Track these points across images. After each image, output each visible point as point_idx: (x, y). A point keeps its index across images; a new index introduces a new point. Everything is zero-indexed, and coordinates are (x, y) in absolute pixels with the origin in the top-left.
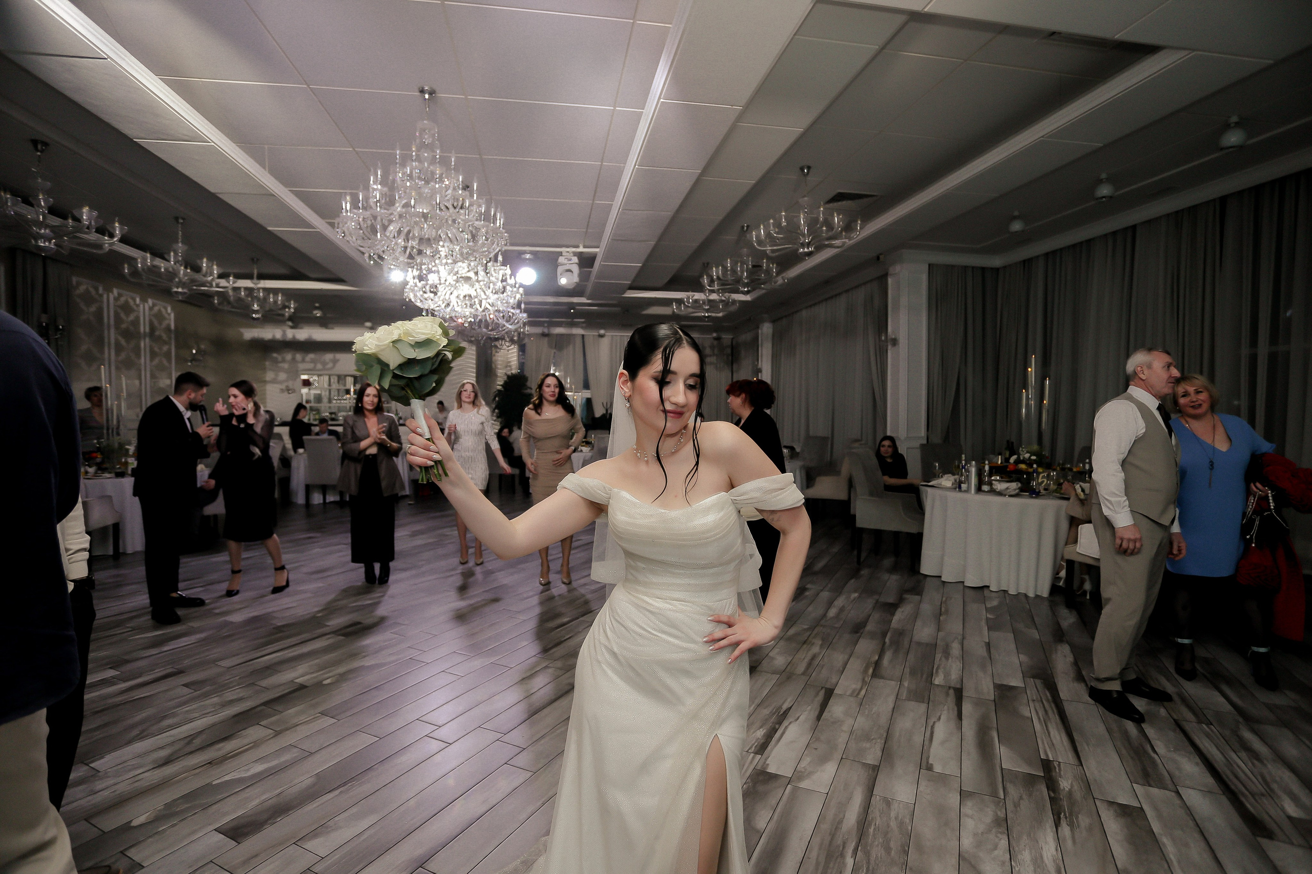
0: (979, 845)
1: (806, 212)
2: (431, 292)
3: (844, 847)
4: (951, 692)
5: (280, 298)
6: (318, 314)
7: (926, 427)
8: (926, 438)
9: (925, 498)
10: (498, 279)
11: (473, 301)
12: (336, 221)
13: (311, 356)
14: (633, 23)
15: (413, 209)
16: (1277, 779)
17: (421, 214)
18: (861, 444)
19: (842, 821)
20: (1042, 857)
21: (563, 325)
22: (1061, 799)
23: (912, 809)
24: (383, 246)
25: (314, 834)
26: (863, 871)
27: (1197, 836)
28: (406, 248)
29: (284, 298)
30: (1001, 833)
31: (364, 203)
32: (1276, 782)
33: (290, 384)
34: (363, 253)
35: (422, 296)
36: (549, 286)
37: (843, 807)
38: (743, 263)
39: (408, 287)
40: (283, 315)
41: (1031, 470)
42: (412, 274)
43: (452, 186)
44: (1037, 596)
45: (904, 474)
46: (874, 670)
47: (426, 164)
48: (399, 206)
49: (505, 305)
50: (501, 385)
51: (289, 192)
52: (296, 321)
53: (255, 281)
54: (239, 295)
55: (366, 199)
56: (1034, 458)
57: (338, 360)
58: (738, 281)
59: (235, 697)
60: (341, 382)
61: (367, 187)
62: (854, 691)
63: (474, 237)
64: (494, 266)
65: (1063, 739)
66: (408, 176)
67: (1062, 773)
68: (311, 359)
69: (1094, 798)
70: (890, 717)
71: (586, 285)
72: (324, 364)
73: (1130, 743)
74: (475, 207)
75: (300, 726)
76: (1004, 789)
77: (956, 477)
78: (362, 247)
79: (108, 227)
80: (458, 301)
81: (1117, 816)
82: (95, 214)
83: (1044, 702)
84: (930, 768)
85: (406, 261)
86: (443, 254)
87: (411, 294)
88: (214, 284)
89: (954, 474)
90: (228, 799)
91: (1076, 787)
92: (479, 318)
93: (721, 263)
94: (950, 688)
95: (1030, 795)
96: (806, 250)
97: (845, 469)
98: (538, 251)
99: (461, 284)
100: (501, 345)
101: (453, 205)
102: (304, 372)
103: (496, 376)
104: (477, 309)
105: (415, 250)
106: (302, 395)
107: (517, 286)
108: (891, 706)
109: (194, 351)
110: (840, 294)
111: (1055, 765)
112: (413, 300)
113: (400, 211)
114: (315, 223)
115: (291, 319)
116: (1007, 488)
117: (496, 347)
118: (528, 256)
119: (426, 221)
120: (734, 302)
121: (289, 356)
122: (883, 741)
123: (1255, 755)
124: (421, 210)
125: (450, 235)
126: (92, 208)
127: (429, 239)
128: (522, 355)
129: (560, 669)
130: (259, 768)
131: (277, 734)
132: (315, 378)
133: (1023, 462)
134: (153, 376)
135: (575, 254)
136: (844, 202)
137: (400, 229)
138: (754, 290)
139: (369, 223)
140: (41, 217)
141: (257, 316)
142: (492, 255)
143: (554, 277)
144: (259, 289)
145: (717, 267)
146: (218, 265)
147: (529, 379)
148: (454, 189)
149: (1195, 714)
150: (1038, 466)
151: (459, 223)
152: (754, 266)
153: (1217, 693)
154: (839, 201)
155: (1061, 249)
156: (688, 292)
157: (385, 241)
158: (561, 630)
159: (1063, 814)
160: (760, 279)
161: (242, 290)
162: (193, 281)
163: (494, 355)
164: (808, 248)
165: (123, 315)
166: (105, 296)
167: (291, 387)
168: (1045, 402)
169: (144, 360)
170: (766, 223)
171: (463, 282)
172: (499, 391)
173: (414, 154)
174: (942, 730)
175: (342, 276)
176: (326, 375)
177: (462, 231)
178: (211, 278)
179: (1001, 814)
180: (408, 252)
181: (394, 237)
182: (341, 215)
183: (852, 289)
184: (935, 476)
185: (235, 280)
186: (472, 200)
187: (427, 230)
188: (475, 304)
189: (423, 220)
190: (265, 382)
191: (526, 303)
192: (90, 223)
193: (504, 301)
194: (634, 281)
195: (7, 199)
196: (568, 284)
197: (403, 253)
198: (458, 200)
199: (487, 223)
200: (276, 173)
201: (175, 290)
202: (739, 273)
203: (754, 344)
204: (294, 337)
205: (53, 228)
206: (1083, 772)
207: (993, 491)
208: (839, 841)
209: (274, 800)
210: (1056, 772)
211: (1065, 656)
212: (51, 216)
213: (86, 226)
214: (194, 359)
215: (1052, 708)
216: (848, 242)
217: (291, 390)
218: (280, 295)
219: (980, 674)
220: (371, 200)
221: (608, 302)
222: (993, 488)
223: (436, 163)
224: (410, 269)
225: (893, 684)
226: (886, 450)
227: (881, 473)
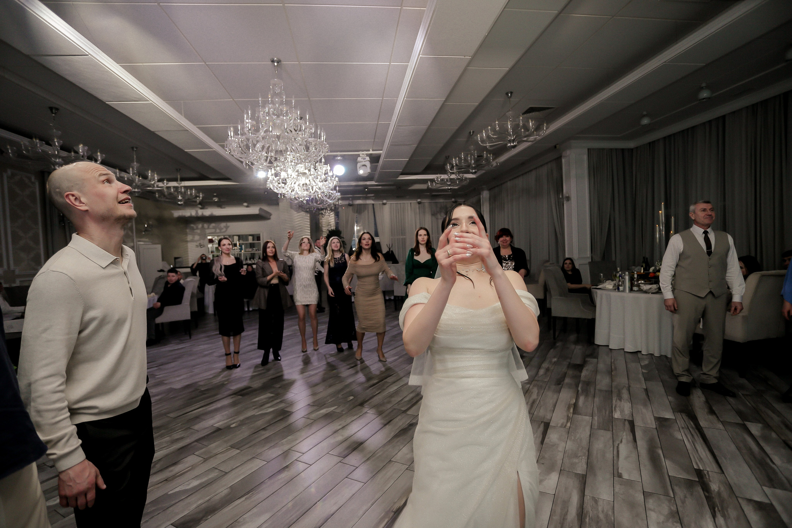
1: (511, 121)
2: (283, 183)
4: (627, 423)
5: (194, 192)
6: (216, 199)
7: (590, 251)
8: (591, 258)
9: (595, 296)
10: (322, 173)
11: (308, 187)
12: (225, 144)
13: (213, 225)
14: (401, 8)
15: (271, 133)
17: (276, 136)
18: (550, 264)
19: (567, 514)
21: (361, 199)
22: (713, 497)
23: (612, 505)
24: (254, 157)
28: (267, 157)
29: (196, 191)
30: (675, 522)
31: (241, 131)
33: (202, 242)
34: (242, 162)
35: (277, 186)
36: (352, 175)
37: (566, 504)
38: (471, 155)
39: (269, 181)
40: (196, 202)
42: (271, 173)
43: (293, 118)
45: (580, 281)
46: (574, 409)
47: (277, 105)
48: (262, 132)
49: (327, 188)
51: (196, 128)
52: (204, 204)
53: (179, 182)
54: (170, 191)
55: (243, 128)
57: (229, 226)
58: (469, 166)
59: (179, 437)
61: (243, 121)
62: (562, 424)
63: (307, 149)
64: (320, 165)
66: (267, 113)
67: (711, 479)
68: (213, 227)
69: (737, 497)
70: (589, 441)
71: (375, 174)
72: (221, 229)
73: (755, 457)
74: (308, 129)
75: (219, 455)
76: (673, 490)
77: (614, 282)
78: (242, 158)
79: (94, 156)
80: (299, 187)
81: (755, 510)
82: (86, 148)
83: (690, 428)
84: (620, 476)
85: (267, 165)
86: (289, 160)
87: (271, 185)
88: (155, 186)
89: (613, 280)
90: (177, 504)
91: (722, 489)
92: (312, 197)
93: (458, 156)
94: (625, 420)
95: (692, 495)
96: (512, 144)
97: (541, 280)
98: (345, 155)
99: (300, 178)
100: (325, 212)
101: (295, 130)
102: (209, 235)
103: (322, 231)
104: (311, 192)
105: (273, 158)
106: (209, 248)
107: (334, 176)
108: (589, 433)
109: (146, 226)
110: (531, 171)
111: (705, 473)
112: (272, 189)
113: (263, 135)
114: (212, 146)
115: (200, 203)
116: (650, 289)
117: (322, 214)
118: (339, 158)
119: (279, 140)
120: (466, 179)
121: (200, 226)
122: (586, 458)
124: (275, 134)
125: (293, 148)
126: (84, 145)
127: (281, 151)
128: (337, 218)
130: (195, 483)
131: (205, 460)
135: (367, 155)
136: (533, 113)
137: (263, 145)
138: (478, 170)
139: (245, 143)
140: (56, 152)
141: (181, 203)
142: (319, 159)
143: (356, 170)
144: (181, 187)
145: (455, 158)
146: (157, 174)
147: (342, 232)
148: (295, 119)
151: (298, 140)
152: (478, 156)
154: (530, 112)
155: (674, 134)
156: (437, 174)
157: (255, 154)
158: (373, 389)
159: (716, 508)
160: (482, 164)
161: (172, 188)
162: (143, 184)
163: (321, 219)
164: (513, 143)
167: (202, 244)
170: (486, 129)
171: (301, 176)
173: (270, 99)
174: (624, 449)
175: (229, 176)
177: (301, 145)
178: (154, 182)
179: (674, 508)
180: (268, 160)
181: (260, 151)
182: (228, 139)
183: (539, 167)
184: (601, 282)
185: (168, 182)
186: (306, 126)
187: (280, 146)
188: (309, 189)
189: (277, 139)
190: (187, 242)
191: (339, 187)
192: (84, 153)
193: (327, 186)
194: (403, 170)
195: (37, 142)
196: (364, 174)
197: (266, 161)
198: (297, 126)
199: (316, 139)
200: (188, 117)
202: (469, 161)
204: (203, 214)
205: (63, 158)
206: (725, 478)
207: (641, 291)
209: (206, 504)
210: (706, 478)
211: (699, 397)
212: (62, 151)
213: (81, 156)
214: (146, 230)
215: (696, 433)
216: (538, 138)
217: (202, 245)
218: (194, 190)
219: (644, 411)
220: (245, 129)
221: (387, 183)
222: (640, 288)
223: (283, 104)
224: (270, 170)
225: (588, 418)
226: (568, 267)
227: (565, 281)
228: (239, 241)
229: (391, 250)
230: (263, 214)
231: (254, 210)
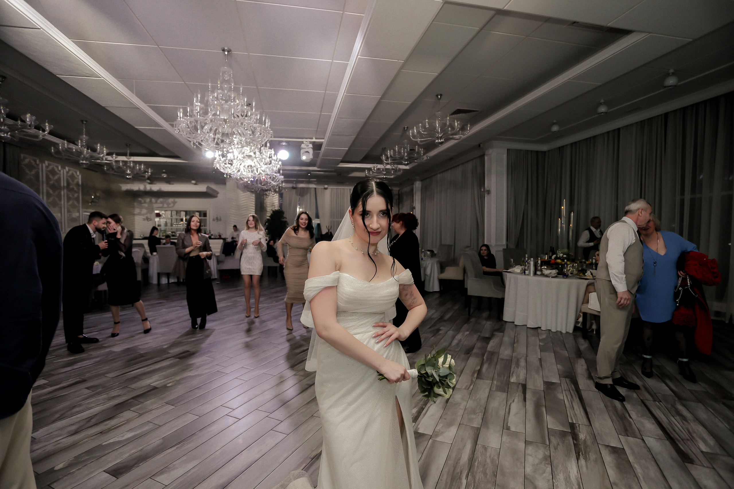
0: (535, 471)
1: (439, 120)
2: (229, 164)
3: (461, 474)
4: (520, 386)
5: (142, 167)
6: (165, 176)
7: (506, 239)
8: (506, 245)
10: (267, 156)
11: (253, 169)
12: (174, 123)
13: (161, 200)
14: (343, 13)
15: (218, 117)
16: (696, 431)
17: (223, 120)
18: (470, 249)
19: (460, 459)
20: (570, 477)
21: (304, 183)
22: (580, 444)
23: (499, 452)
24: (201, 137)
25: (161, 472)
26: (472, 486)
27: (653, 463)
28: (214, 139)
29: (145, 167)
30: (547, 464)
31: (191, 113)
32: (695, 432)
33: (149, 216)
34: (190, 142)
35: (224, 166)
36: (296, 161)
37: (460, 451)
38: (404, 148)
39: (216, 161)
40: (144, 177)
41: (563, 263)
42: (218, 153)
43: (240, 104)
44: (567, 333)
45: (494, 265)
46: (478, 375)
47: (226, 92)
48: (210, 115)
49: (271, 171)
50: (269, 216)
51: (147, 107)
52: (152, 180)
53: (128, 157)
54: (118, 165)
55: (192, 111)
56: (565, 256)
57: (176, 202)
58: (402, 158)
59: (116, 394)
60: (178, 214)
61: (192, 104)
62: (467, 386)
63: (253, 133)
64: (264, 149)
65: (581, 411)
66: (216, 98)
67: (581, 430)
68: (161, 201)
69: (598, 444)
70: (486, 401)
71: (317, 160)
72: (168, 204)
73: (617, 413)
74: (254, 115)
75: (154, 411)
76: (549, 439)
77: (523, 267)
78: (189, 138)
79: (41, 125)
80: (245, 169)
81: (610, 453)
82: (34, 118)
83: (571, 391)
84: (508, 428)
85: (214, 146)
86: (236, 142)
87: (218, 165)
88: (104, 159)
89: (521, 265)
90: (110, 454)
91: (588, 438)
92: (256, 178)
93: (392, 148)
94: (519, 384)
95: (563, 443)
96: (439, 141)
97: (461, 263)
98: (290, 141)
99: (246, 160)
100: (269, 194)
101: (241, 115)
102: (157, 209)
103: (267, 211)
104: (255, 173)
105: (219, 140)
106: (156, 222)
107: (278, 160)
108: (487, 395)
109: (93, 197)
110: (458, 166)
111: (577, 426)
112: (219, 168)
113: (211, 118)
114: (162, 124)
115: (149, 178)
116: (551, 273)
117: (266, 195)
118: (284, 144)
119: (226, 123)
120: (400, 169)
121: (148, 200)
122: (483, 414)
123: (684, 418)
124: (223, 118)
125: (239, 132)
126: (32, 114)
127: (227, 134)
128: (281, 199)
129: (302, 376)
130: (130, 435)
131: (140, 415)
132: (163, 212)
133: (559, 258)
134: (69, 211)
135: (311, 143)
136: (461, 114)
137: (211, 128)
138: (411, 163)
139: (193, 124)
141: (130, 177)
142: (263, 143)
143: (299, 155)
144: (130, 162)
145: (390, 150)
146: (106, 148)
147: (285, 213)
148: (242, 105)
149: (652, 396)
150: (568, 261)
151: (245, 125)
152: (411, 150)
153: (664, 385)
154: (458, 114)
155: (579, 141)
156: (374, 164)
157: (203, 134)
158: (303, 354)
159: (581, 453)
160: (414, 157)
161: (121, 162)
162: (92, 157)
163: (265, 199)
164: (441, 140)
165: (51, 177)
166: (40, 165)
167: (149, 217)
168: (571, 225)
169: (63, 202)
170: (417, 126)
171: (247, 158)
172: (268, 219)
173: (219, 85)
174: (515, 407)
175: (177, 154)
176: (170, 210)
177: (247, 130)
178: (103, 155)
179: (547, 453)
180: (215, 141)
181: (208, 133)
182: (177, 120)
183: (465, 162)
184: (511, 266)
185: (117, 156)
186: (252, 112)
187: (226, 128)
188: (254, 171)
189: (224, 123)
190: (134, 215)
191: (283, 170)
192: (31, 123)
193: (271, 169)
194: (343, 159)
196: (305, 160)
197: (213, 142)
198: (244, 112)
199: (261, 125)
200: (139, 95)
201: (81, 162)
202: (402, 154)
203: (411, 193)
204: (151, 189)
205: (9, 126)
206: (591, 429)
207: (543, 275)
208: (458, 470)
209: (138, 453)
210: (577, 430)
211: (582, 365)
212: (8, 119)
213: (28, 125)
214: (93, 201)
215: (575, 395)
216: (463, 137)
217: (149, 219)
218: (143, 165)
219: (536, 376)
220: (194, 111)
221: (329, 170)
222: (543, 273)
223: (232, 91)
224: (217, 151)
225: (489, 382)
226: (484, 252)
227: (481, 264)
228: (186, 216)
229: (330, 231)
230: (210, 192)
231: (202, 188)
